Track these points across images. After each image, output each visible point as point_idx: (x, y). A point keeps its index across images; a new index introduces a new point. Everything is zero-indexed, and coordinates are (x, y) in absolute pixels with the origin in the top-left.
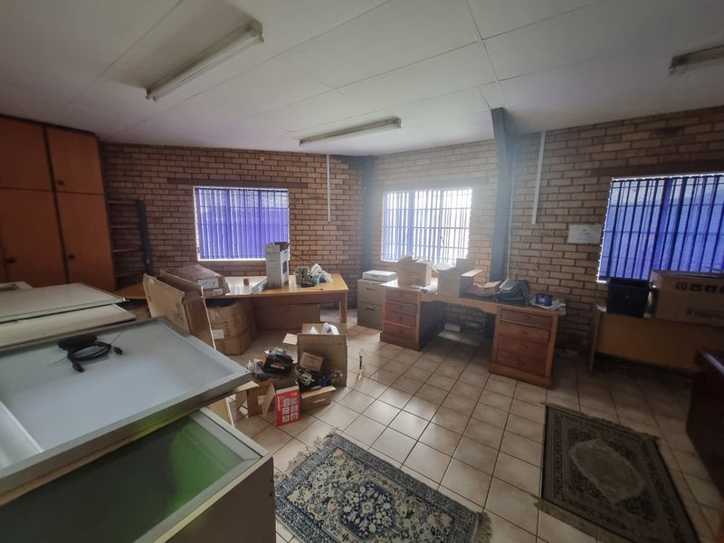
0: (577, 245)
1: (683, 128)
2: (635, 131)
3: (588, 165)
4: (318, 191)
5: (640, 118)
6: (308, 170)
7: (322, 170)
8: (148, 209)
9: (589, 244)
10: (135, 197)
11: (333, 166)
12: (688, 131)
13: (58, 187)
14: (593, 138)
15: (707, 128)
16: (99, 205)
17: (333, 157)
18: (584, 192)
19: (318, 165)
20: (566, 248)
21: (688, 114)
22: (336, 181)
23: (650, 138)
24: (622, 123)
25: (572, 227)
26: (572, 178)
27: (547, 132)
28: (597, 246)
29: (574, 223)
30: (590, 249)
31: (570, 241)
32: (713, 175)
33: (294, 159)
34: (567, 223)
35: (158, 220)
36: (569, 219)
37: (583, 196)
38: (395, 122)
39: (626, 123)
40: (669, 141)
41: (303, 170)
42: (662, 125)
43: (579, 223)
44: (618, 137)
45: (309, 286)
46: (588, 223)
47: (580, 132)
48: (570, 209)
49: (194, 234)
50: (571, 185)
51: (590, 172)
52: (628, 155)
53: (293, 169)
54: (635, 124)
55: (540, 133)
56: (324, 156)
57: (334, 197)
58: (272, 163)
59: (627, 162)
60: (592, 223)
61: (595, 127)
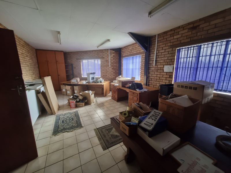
0: (166, 72)
1: (199, 26)
2: (183, 30)
3: (169, 44)
4: (107, 59)
5: (185, 25)
6: (104, 54)
7: (108, 53)
8: (73, 65)
9: (170, 72)
10: (71, 63)
11: (110, 52)
12: (201, 27)
13: (57, 62)
14: (171, 34)
15: (207, 24)
16: (64, 65)
17: (110, 49)
18: (168, 54)
19: (107, 52)
20: (163, 74)
21: (200, 20)
22: (111, 56)
23: (188, 32)
24: (179, 27)
25: (165, 66)
26: (165, 49)
27: (158, 34)
28: (172, 73)
29: (165, 65)
30: (170, 74)
31: (164, 71)
32: (211, 43)
33: (101, 51)
34: (164, 65)
35: (75, 68)
36: (164, 64)
37: (168, 55)
38: (109, 40)
39: (180, 27)
40: (194, 32)
41: (103, 54)
42: (192, 26)
43: (167, 65)
44: (178, 33)
45: (96, 83)
46: (169, 65)
47: (167, 33)
48: (164, 60)
49: (81, 71)
50: (165, 52)
51: (170, 46)
52: (181, 39)
53: (101, 54)
54: (183, 27)
55: (156, 35)
56: (108, 50)
57: (111, 60)
58: (96, 53)
59: (181, 42)
60: (171, 65)
61: (171, 30)
